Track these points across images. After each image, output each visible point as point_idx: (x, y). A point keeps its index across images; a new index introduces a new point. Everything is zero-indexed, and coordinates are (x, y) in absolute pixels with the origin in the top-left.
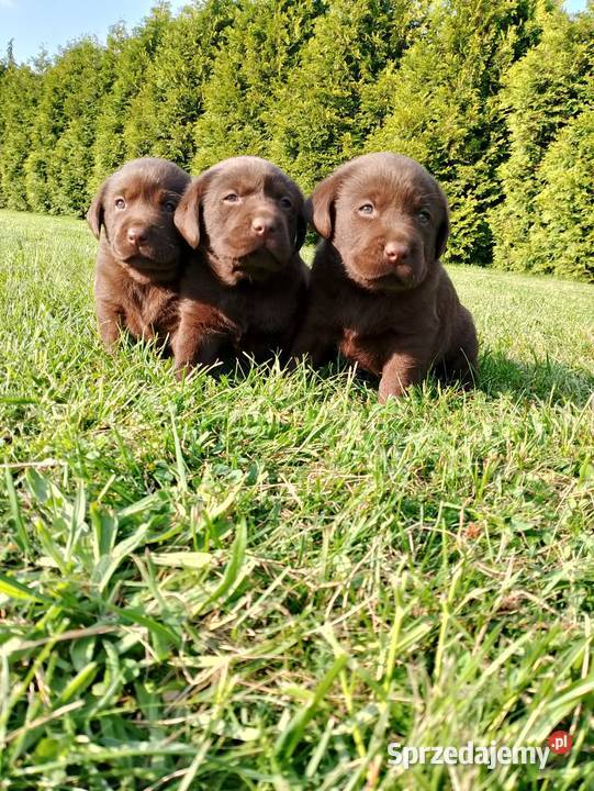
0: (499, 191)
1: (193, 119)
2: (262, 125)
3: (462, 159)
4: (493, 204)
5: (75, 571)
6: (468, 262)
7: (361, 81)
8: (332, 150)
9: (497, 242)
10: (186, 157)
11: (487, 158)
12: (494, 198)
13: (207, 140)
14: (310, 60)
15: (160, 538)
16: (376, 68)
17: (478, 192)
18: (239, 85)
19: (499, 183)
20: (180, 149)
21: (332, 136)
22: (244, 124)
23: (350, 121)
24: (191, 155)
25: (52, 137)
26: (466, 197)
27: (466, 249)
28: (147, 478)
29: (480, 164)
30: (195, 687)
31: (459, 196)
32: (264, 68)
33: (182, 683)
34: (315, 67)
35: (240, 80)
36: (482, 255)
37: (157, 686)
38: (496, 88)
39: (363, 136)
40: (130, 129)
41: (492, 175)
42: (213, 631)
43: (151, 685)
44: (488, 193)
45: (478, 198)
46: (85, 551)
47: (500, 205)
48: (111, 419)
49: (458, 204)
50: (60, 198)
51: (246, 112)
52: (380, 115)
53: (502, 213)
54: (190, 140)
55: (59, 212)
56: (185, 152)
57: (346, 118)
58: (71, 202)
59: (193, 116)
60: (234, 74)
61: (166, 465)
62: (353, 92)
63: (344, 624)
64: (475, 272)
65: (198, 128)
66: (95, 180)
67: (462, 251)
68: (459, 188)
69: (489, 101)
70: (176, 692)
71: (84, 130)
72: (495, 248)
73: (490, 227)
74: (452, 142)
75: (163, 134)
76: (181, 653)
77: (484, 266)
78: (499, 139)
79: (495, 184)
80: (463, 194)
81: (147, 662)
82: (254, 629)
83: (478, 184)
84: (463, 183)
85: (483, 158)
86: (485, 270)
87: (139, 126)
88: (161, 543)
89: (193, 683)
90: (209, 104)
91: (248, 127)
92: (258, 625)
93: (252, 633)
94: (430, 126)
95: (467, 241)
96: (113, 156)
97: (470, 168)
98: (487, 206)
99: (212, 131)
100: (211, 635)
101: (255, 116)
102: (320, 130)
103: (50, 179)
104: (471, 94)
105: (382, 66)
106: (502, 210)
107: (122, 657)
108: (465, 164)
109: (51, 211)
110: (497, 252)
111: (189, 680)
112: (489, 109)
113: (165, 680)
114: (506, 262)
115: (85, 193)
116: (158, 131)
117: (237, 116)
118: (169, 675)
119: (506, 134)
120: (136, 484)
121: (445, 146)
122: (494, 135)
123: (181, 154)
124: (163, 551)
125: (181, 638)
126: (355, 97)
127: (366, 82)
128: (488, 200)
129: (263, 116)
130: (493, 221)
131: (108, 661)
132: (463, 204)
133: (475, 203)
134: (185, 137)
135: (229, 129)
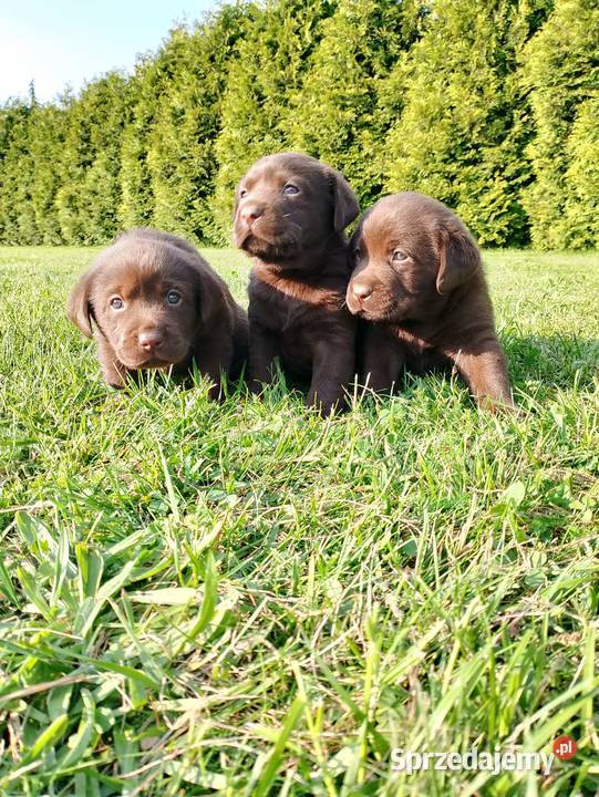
0: (529, 169)
1: (212, 136)
2: (282, 133)
3: (486, 142)
4: (526, 184)
5: (59, 616)
6: (505, 246)
7: (376, 77)
8: (354, 149)
9: (534, 222)
10: (210, 174)
11: (512, 137)
12: (525, 177)
13: (228, 156)
14: (323, 64)
15: (148, 574)
16: (390, 61)
17: (507, 173)
18: (256, 98)
19: (529, 162)
20: (203, 166)
21: (351, 136)
22: (264, 135)
23: (368, 118)
24: (214, 171)
25: (79, 171)
26: (494, 179)
27: (501, 233)
28: (141, 511)
29: (505, 144)
30: (174, 732)
31: (487, 180)
32: (279, 77)
33: (162, 729)
34: (329, 69)
35: (257, 93)
36: (518, 236)
37: (136, 732)
38: (514, 66)
39: (383, 132)
40: (152, 155)
41: (519, 155)
42: (194, 672)
43: (131, 732)
44: (518, 173)
45: (508, 179)
46: (72, 594)
47: (533, 184)
48: (110, 452)
49: (486, 188)
50: (92, 228)
51: (264, 123)
52: (398, 108)
53: (535, 192)
54: (211, 157)
55: (93, 242)
56: (209, 169)
57: (365, 116)
58: (103, 230)
59: (213, 133)
60: (250, 87)
61: (160, 496)
62: (369, 88)
63: (334, 653)
64: (513, 255)
65: (219, 146)
66: (124, 207)
67: (496, 236)
68: (486, 172)
69: (508, 79)
70: (156, 738)
71: (111, 159)
72: (532, 229)
73: (524, 208)
74: (472, 125)
75: (185, 155)
76: (161, 696)
77: (522, 249)
78: (523, 116)
79: (525, 163)
80: (492, 177)
81: (124, 709)
82: (238, 665)
83: (506, 165)
84: (490, 165)
85: (508, 138)
86: (524, 253)
87: (161, 151)
88: (150, 579)
89: (172, 728)
90: (227, 119)
91: (268, 137)
92: (243, 661)
93: (236, 670)
94: (448, 113)
95: (502, 224)
96: (138, 183)
97: (496, 150)
98: (519, 187)
99: (232, 146)
100: (191, 676)
101: (274, 126)
102: (338, 131)
103: (82, 211)
104: (487, 74)
105: (396, 58)
106: (535, 189)
107: (99, 705)
108: (491, 146)
109: (86, 242)
110: (535, 233)
111: (169, 725)
112: (509, 87)
113: (145, 725)
114: (545, 241)
115: (116, 221)
116: (180, 152)
117: (257, 127)
118: (149, 720)
119: (529, 111)
120: (130, 519)
121: (466, 130)
122: (517, 113)
123: (205, 172)
124: (150, 588)
125: (161, 681)
126: (372, 94)
127: (381, 77)
128: (519, 180)
129: (281, 126)
130: (527, 202)
131: (84, 711)
132: (492, 186)
133: (505, 184)
134: (205, 155)
135: (250, 141)
